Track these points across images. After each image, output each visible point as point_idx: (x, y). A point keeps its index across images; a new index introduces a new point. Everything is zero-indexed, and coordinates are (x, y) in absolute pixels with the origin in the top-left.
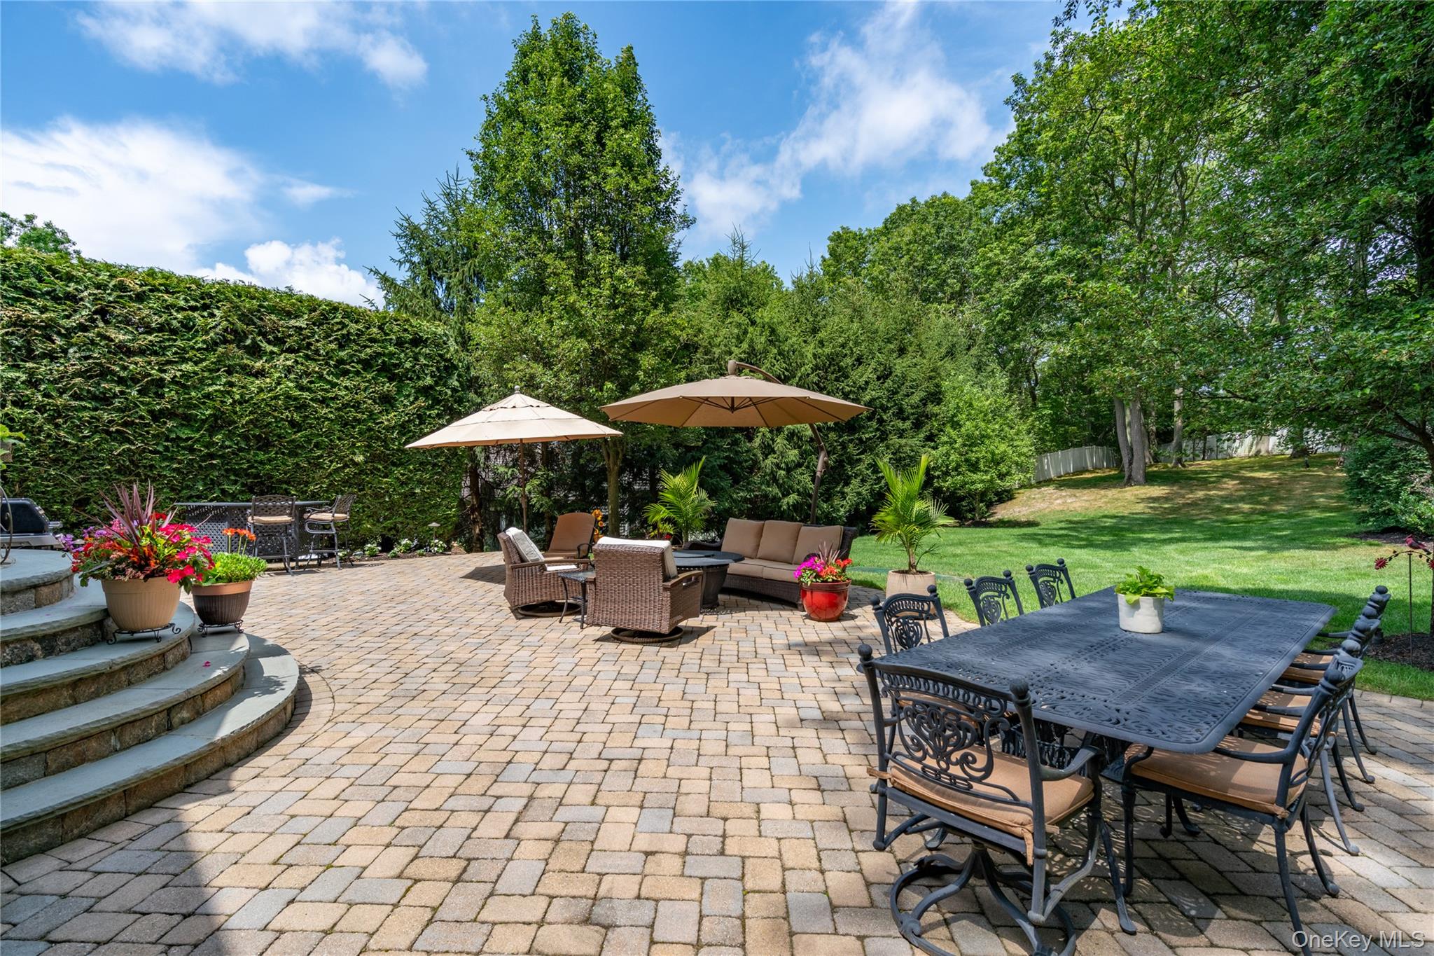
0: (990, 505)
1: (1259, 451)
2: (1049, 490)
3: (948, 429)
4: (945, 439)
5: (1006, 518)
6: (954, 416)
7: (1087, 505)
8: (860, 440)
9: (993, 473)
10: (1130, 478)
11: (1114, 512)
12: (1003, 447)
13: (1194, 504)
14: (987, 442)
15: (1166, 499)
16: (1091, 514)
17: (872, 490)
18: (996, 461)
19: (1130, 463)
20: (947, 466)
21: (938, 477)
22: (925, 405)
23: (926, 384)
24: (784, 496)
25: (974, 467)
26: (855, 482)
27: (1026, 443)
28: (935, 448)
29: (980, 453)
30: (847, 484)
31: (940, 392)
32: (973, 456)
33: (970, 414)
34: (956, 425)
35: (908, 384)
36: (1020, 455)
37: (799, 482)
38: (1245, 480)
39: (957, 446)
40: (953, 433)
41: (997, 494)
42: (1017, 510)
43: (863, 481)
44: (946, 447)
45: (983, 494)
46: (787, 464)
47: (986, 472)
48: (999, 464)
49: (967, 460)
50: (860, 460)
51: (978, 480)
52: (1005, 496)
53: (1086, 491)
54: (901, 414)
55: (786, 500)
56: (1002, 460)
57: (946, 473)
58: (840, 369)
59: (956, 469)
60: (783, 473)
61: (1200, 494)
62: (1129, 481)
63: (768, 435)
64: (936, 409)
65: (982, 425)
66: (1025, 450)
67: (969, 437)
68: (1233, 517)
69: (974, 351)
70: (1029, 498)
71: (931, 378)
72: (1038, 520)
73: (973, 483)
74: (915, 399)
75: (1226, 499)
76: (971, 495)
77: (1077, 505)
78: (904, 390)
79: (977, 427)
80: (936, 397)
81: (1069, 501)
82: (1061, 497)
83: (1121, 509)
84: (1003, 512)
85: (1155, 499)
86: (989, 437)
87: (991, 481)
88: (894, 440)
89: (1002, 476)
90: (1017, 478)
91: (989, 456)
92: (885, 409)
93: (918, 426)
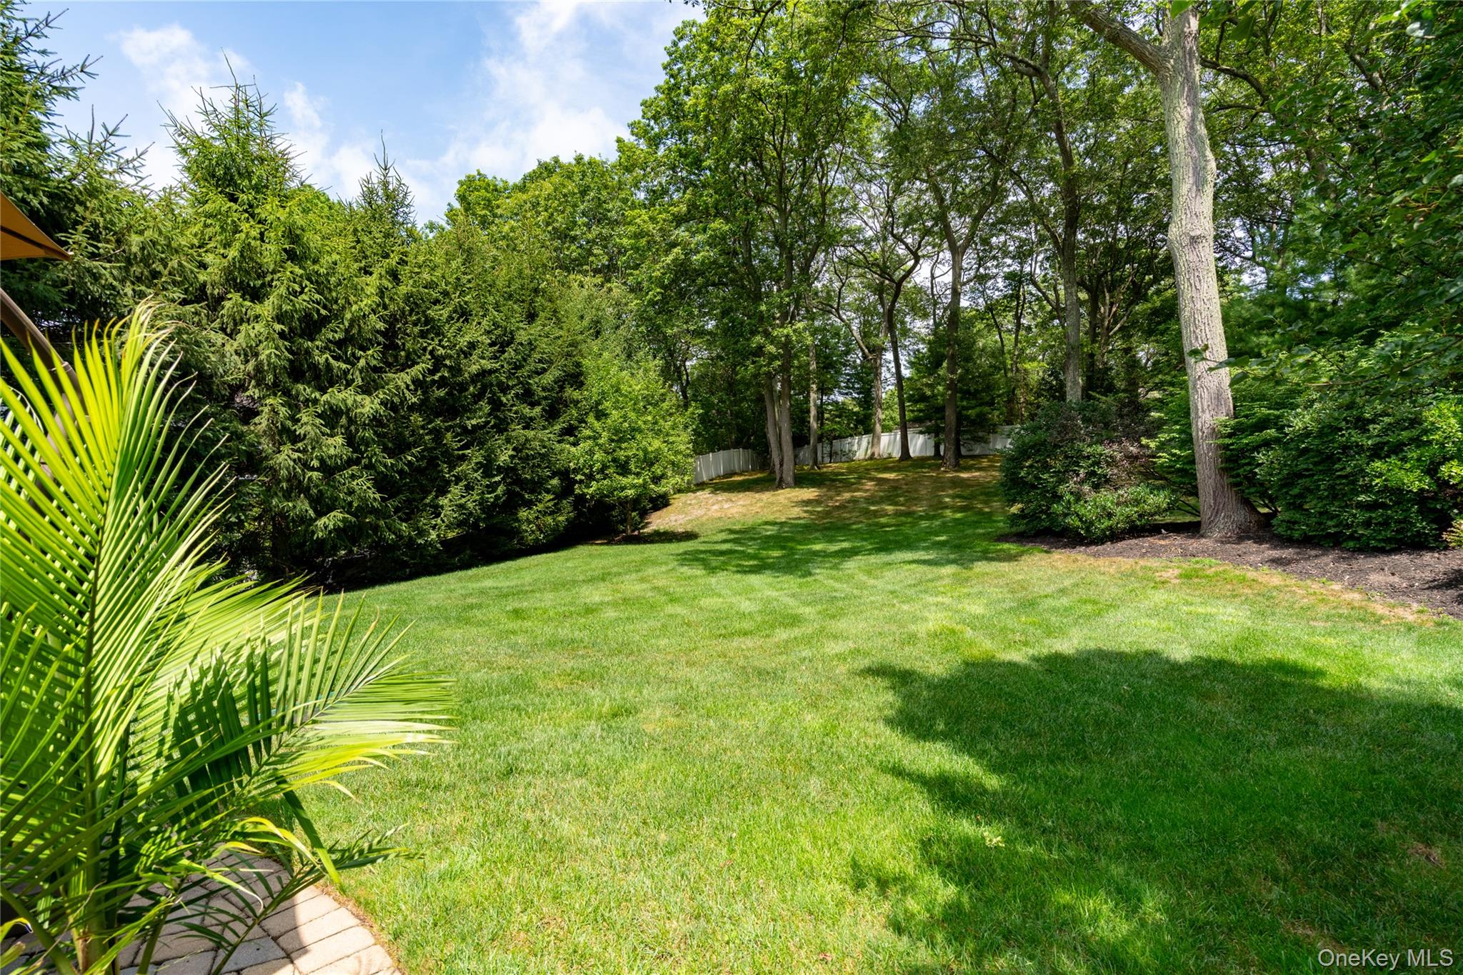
0: (644, 513)
1: (873, 454)
2: (704, 495)
3: (591, 419)
4: (588, 432)
5: (662, 528)
6: (598, 403)
7: (744, 510)
8: (464, 428)
9: (646, 475)
10: (781, 480)
11: (771, 518)
12: (656, 444)
13: (842, 507)
14: (638, 436)
15: (817, 502)
16: (750, 522)
17: (482, 503)
18: (649, 461)
19: (781, 465)
20: (591, 467)
21: (581, 482)
22: (562, 388)
23: (563, 362)
24: (320, 514)
25: (624, 469)
26: (456, 490)
27: (683, 440)
28: (575, 444)
29: (628, 451)
30: (443, 491)
31: (581, 374)
32: (621, 455)
33: (618, 401)
34: (601, 415)
35: (537, 356)
36: (677, 453)
37: (351, 492)
38: (881, 482)
39: (601, 441)
40: (597, 425)
41: (652, 500)
42: (673, 518)
43: (469, 488)
44: (590, 442)
45: (636, 502)
46: (322, 460)
47: (638, 474)
48: (652, 464)
49: (614, 460)
50: (463, 458)
51: (629, 485)
52: (661, 502)
53: (741, 495)
54: (528, 396)
55: (324, 520)
56: (657, 459)
57: (591, 477)
58: (428, 320)
59: (602, 471)
60: (315, 475)
61: (847, 495)
62: (780, 485)
63: (283, 411)
64: (576, 395)
65: (632, 415)
66: (682, 447)
67: (617, 431)
68: (883, 520)
69: (622, 331)
70: (685, 503)
71: (569, 355)
72: (696, 530)
73: (623, 489)
74: (548, 378)
75: (870, 500)
76: (624, 502)
77: (734, 511)
78: (531, 365)
79: (625, 417)
80: (575, 378)
81: (726, 506)
82: (718, 502)
83: (777, 515)
84: (659, 521)
85: (808, 502)
86: (640, 430)
87: (644, 485)
88: (517, 431)
89: (657, 480)
90: (673, 480)
91: (641, 454)
92: (505, 389)
93: (552, 414)
